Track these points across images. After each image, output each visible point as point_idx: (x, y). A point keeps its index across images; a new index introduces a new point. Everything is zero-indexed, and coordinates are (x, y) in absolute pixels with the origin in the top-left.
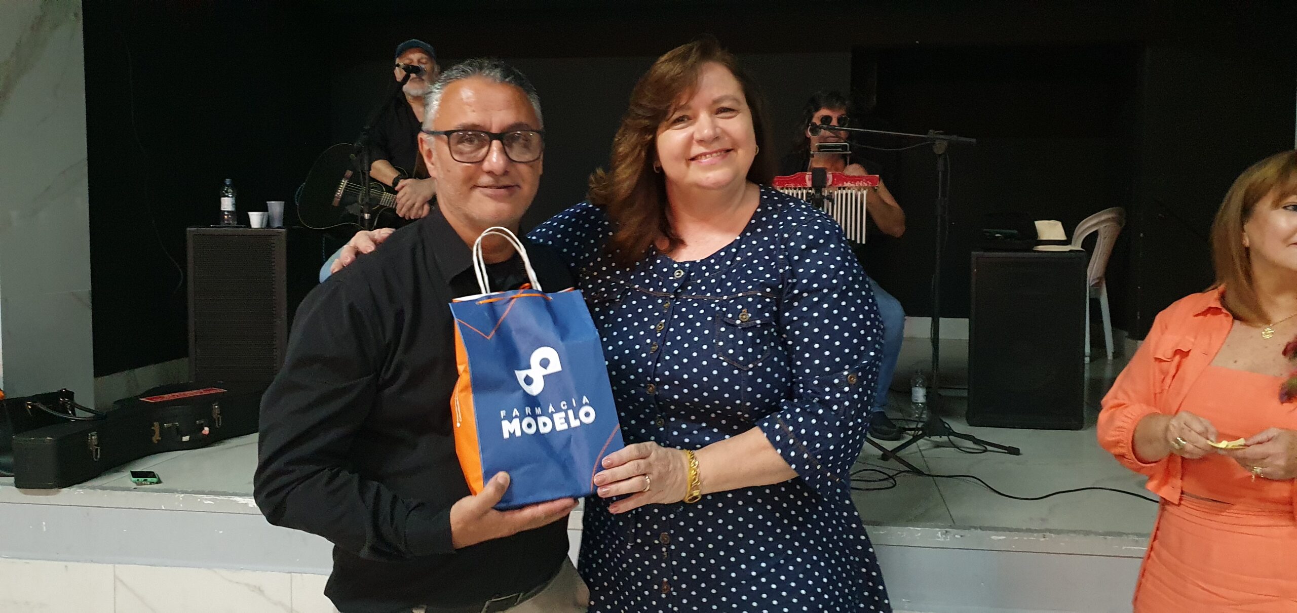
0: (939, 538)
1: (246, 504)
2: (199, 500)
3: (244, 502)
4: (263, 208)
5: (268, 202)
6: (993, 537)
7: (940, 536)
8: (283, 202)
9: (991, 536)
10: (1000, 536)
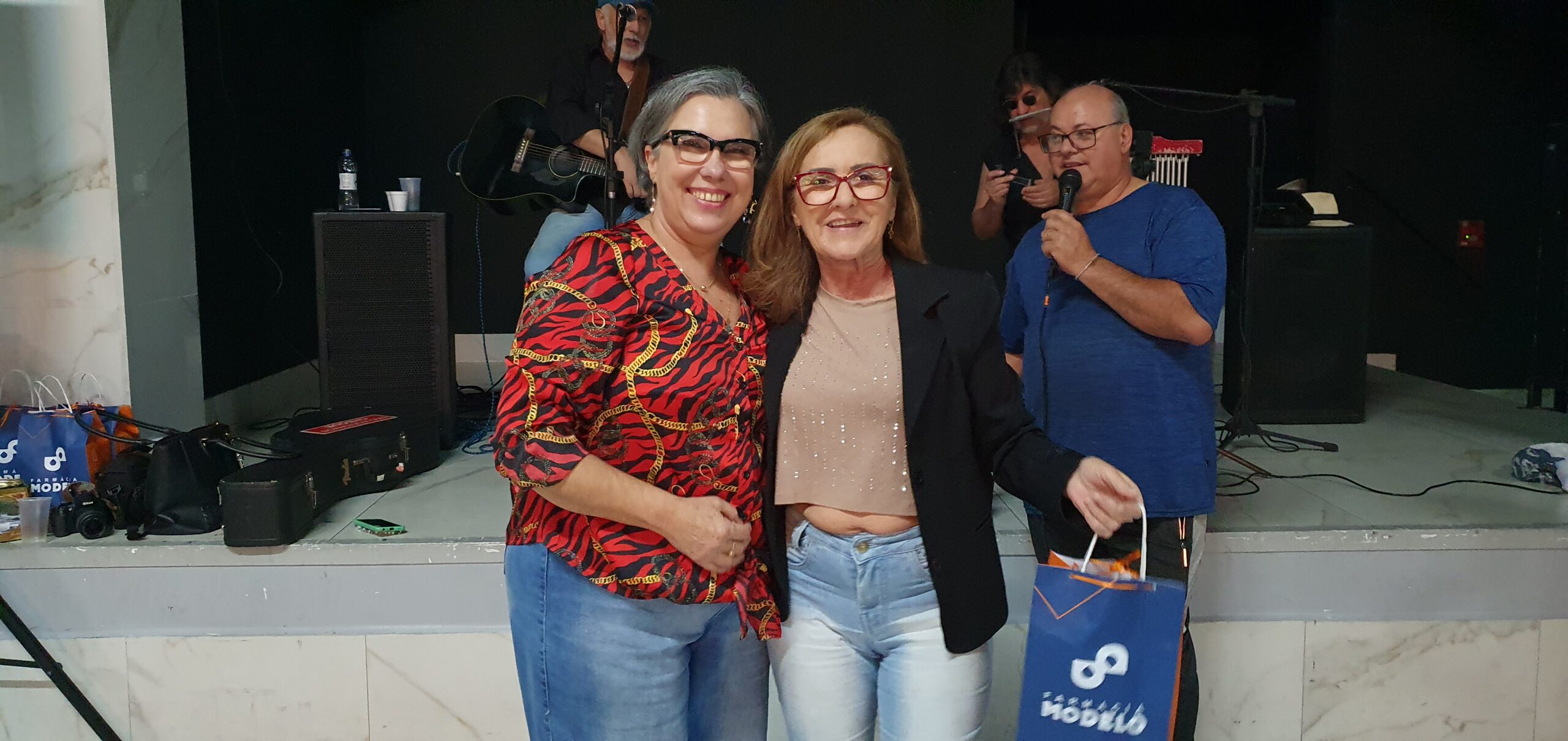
0: (1366, 540)
2: (479, 549)
4: (398, 187)
5: (400, 179)
6: (1423, 536)
7: (1367, 537)
8: (418, 179)
9: (1421, 534)
10: (1430, 534)
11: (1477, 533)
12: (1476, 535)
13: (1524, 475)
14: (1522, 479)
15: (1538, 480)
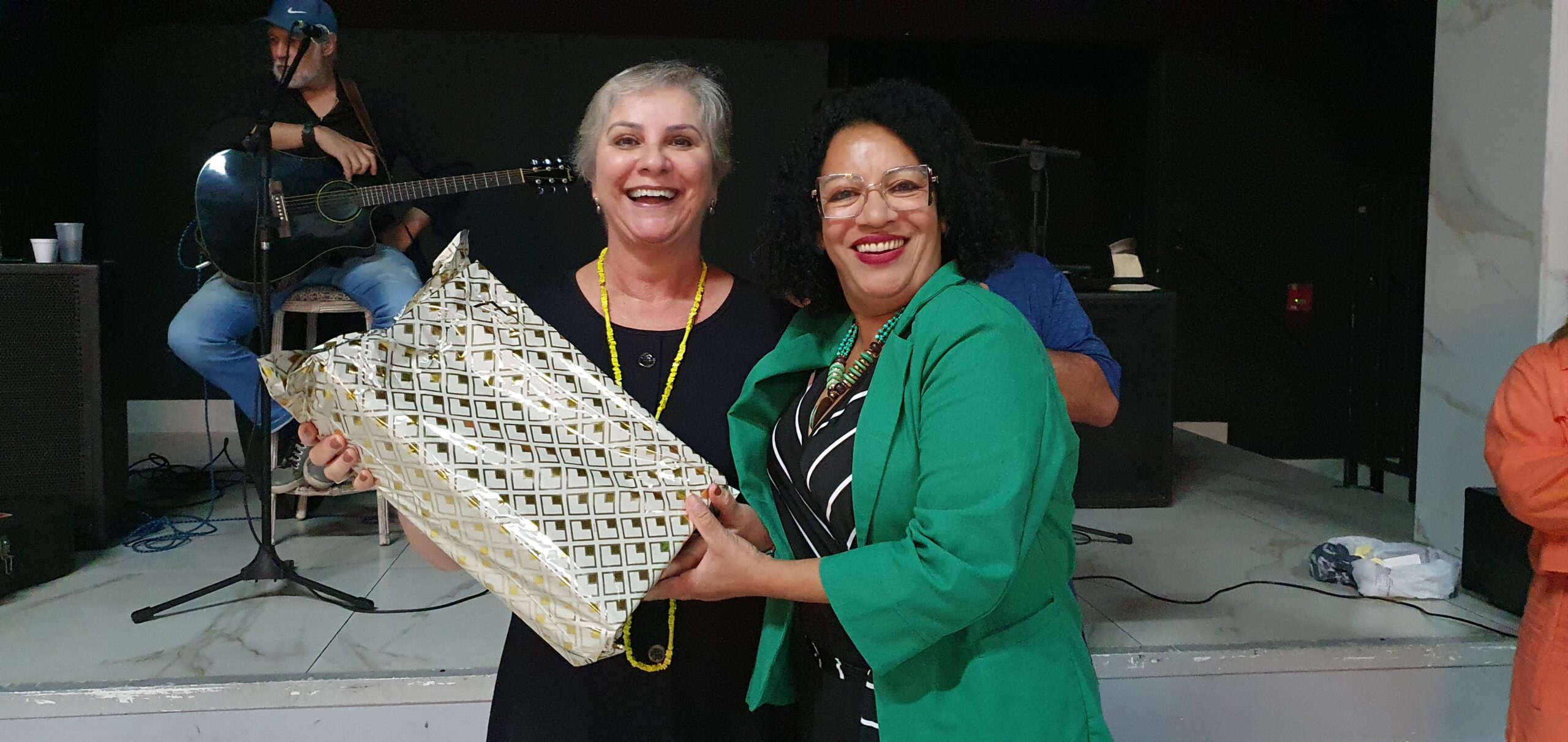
0: (1131, 664)
1: (114, 699)
2: (28, 699)
3: (110, 697)
4: (50, 233)
5: (56, 224)
6: (1196, 659)
7: (1132, 662)
8: (82, 225)
9: (1193, 656)
10: (1203, 656)
11: (1256, 654)
12: (1254, 657)
13: (1321, 575)
14: (1320, 580)
15: (1335, 581)
